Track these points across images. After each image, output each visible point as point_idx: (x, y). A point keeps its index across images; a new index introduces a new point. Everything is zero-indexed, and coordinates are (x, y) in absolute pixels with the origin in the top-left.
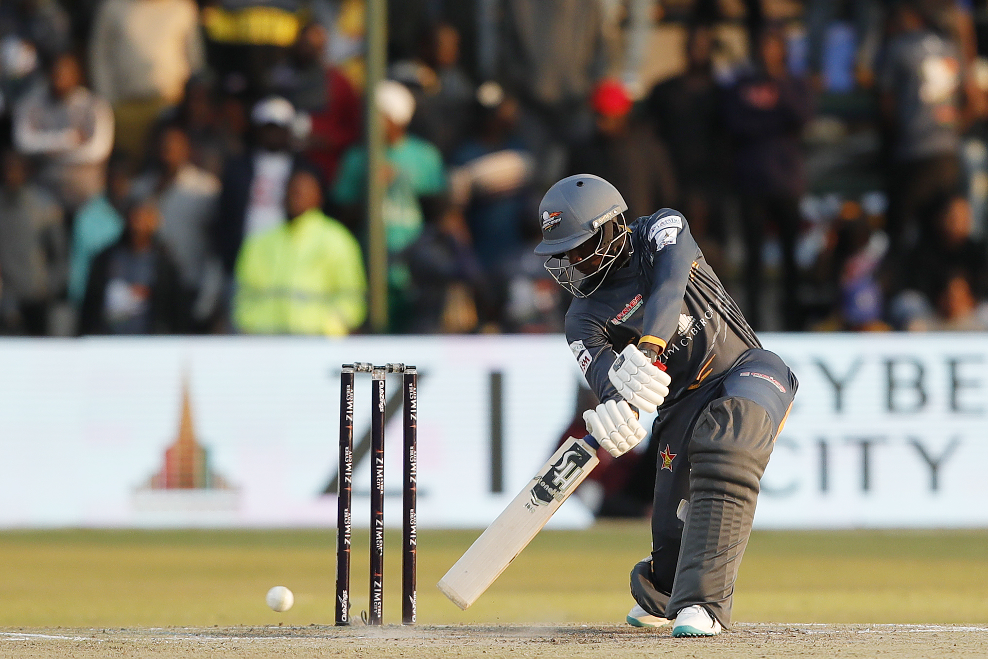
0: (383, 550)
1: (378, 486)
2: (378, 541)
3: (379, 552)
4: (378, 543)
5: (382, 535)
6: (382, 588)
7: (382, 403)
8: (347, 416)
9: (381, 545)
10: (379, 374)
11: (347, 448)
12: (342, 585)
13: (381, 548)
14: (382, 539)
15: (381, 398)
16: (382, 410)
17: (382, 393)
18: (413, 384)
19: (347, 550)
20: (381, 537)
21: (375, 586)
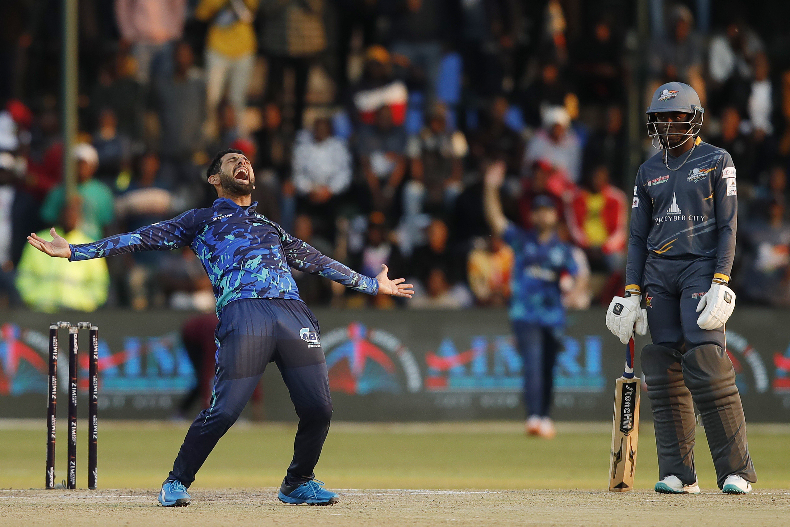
0: (76, 441)
1: (73, 401)
2: (73, 436)
3: (74, 443)
4: (73, 437)
5: (75, 432)
6: (75, 466)
7: (76, 348)
8: (54, 356)
9: (75, 438)
10: (74, 330)
11: (54, 376)
12: (50, 463)
13: (75, 440)
14: (76, 435)
15: (75, 345)
16: (76, 352)
17: (76, 342)
18: (95, 336)
19: (53, 442)
20: (75, 433)
21: (71, 464)
